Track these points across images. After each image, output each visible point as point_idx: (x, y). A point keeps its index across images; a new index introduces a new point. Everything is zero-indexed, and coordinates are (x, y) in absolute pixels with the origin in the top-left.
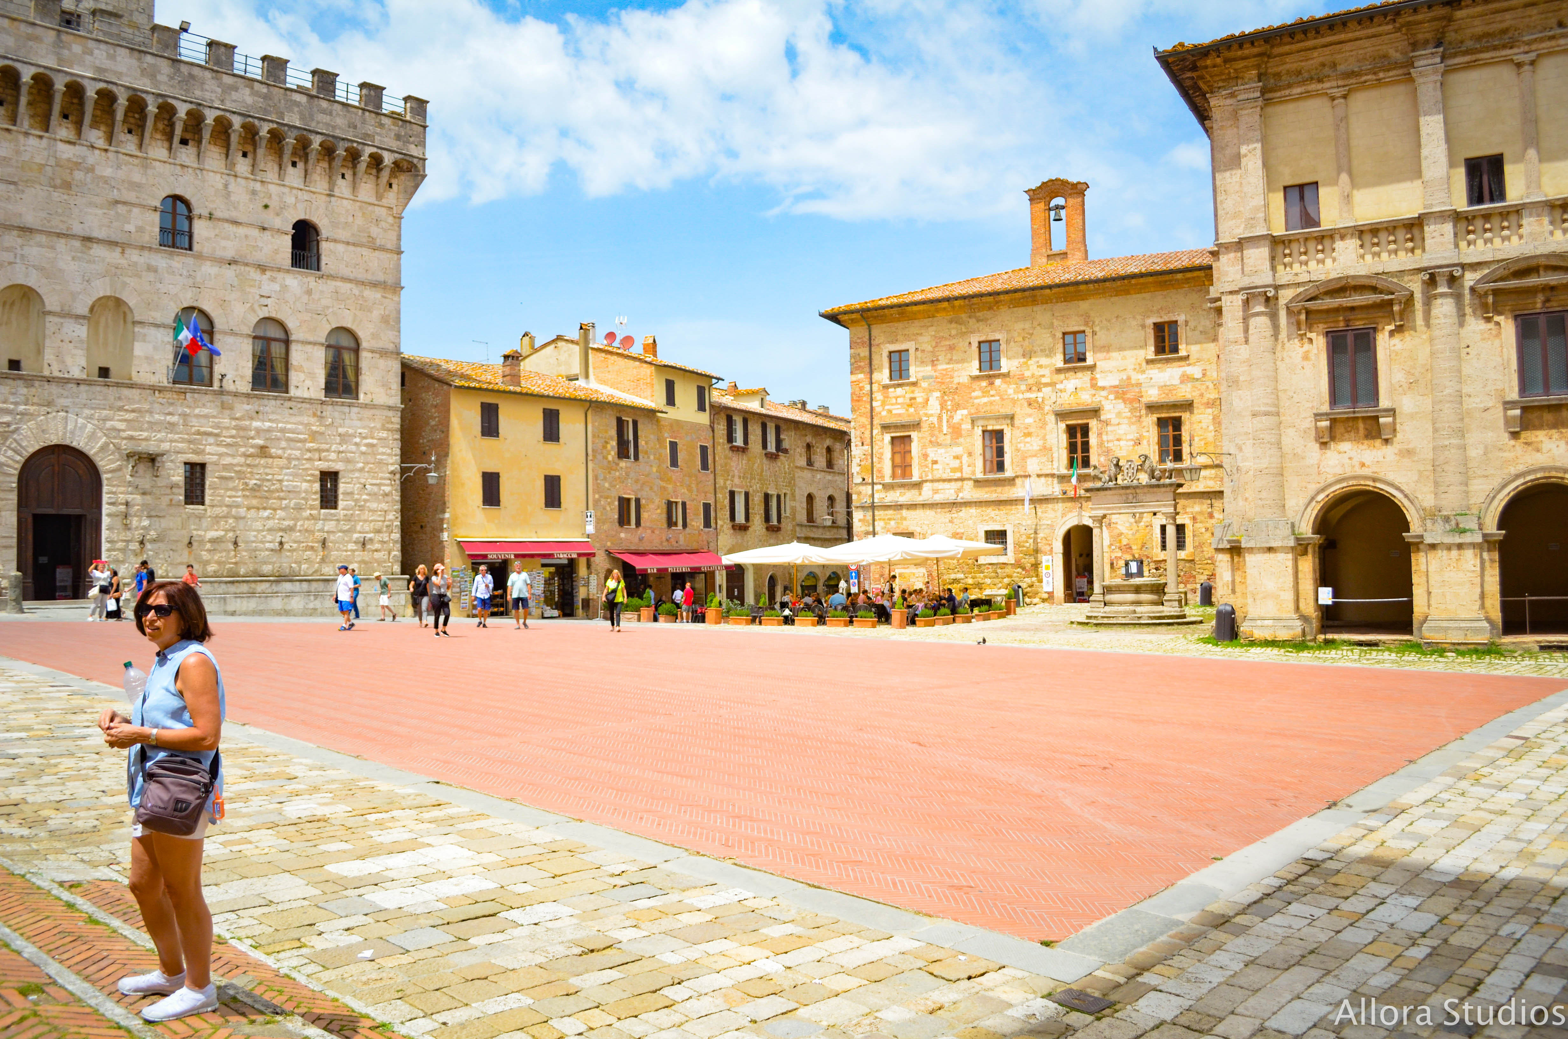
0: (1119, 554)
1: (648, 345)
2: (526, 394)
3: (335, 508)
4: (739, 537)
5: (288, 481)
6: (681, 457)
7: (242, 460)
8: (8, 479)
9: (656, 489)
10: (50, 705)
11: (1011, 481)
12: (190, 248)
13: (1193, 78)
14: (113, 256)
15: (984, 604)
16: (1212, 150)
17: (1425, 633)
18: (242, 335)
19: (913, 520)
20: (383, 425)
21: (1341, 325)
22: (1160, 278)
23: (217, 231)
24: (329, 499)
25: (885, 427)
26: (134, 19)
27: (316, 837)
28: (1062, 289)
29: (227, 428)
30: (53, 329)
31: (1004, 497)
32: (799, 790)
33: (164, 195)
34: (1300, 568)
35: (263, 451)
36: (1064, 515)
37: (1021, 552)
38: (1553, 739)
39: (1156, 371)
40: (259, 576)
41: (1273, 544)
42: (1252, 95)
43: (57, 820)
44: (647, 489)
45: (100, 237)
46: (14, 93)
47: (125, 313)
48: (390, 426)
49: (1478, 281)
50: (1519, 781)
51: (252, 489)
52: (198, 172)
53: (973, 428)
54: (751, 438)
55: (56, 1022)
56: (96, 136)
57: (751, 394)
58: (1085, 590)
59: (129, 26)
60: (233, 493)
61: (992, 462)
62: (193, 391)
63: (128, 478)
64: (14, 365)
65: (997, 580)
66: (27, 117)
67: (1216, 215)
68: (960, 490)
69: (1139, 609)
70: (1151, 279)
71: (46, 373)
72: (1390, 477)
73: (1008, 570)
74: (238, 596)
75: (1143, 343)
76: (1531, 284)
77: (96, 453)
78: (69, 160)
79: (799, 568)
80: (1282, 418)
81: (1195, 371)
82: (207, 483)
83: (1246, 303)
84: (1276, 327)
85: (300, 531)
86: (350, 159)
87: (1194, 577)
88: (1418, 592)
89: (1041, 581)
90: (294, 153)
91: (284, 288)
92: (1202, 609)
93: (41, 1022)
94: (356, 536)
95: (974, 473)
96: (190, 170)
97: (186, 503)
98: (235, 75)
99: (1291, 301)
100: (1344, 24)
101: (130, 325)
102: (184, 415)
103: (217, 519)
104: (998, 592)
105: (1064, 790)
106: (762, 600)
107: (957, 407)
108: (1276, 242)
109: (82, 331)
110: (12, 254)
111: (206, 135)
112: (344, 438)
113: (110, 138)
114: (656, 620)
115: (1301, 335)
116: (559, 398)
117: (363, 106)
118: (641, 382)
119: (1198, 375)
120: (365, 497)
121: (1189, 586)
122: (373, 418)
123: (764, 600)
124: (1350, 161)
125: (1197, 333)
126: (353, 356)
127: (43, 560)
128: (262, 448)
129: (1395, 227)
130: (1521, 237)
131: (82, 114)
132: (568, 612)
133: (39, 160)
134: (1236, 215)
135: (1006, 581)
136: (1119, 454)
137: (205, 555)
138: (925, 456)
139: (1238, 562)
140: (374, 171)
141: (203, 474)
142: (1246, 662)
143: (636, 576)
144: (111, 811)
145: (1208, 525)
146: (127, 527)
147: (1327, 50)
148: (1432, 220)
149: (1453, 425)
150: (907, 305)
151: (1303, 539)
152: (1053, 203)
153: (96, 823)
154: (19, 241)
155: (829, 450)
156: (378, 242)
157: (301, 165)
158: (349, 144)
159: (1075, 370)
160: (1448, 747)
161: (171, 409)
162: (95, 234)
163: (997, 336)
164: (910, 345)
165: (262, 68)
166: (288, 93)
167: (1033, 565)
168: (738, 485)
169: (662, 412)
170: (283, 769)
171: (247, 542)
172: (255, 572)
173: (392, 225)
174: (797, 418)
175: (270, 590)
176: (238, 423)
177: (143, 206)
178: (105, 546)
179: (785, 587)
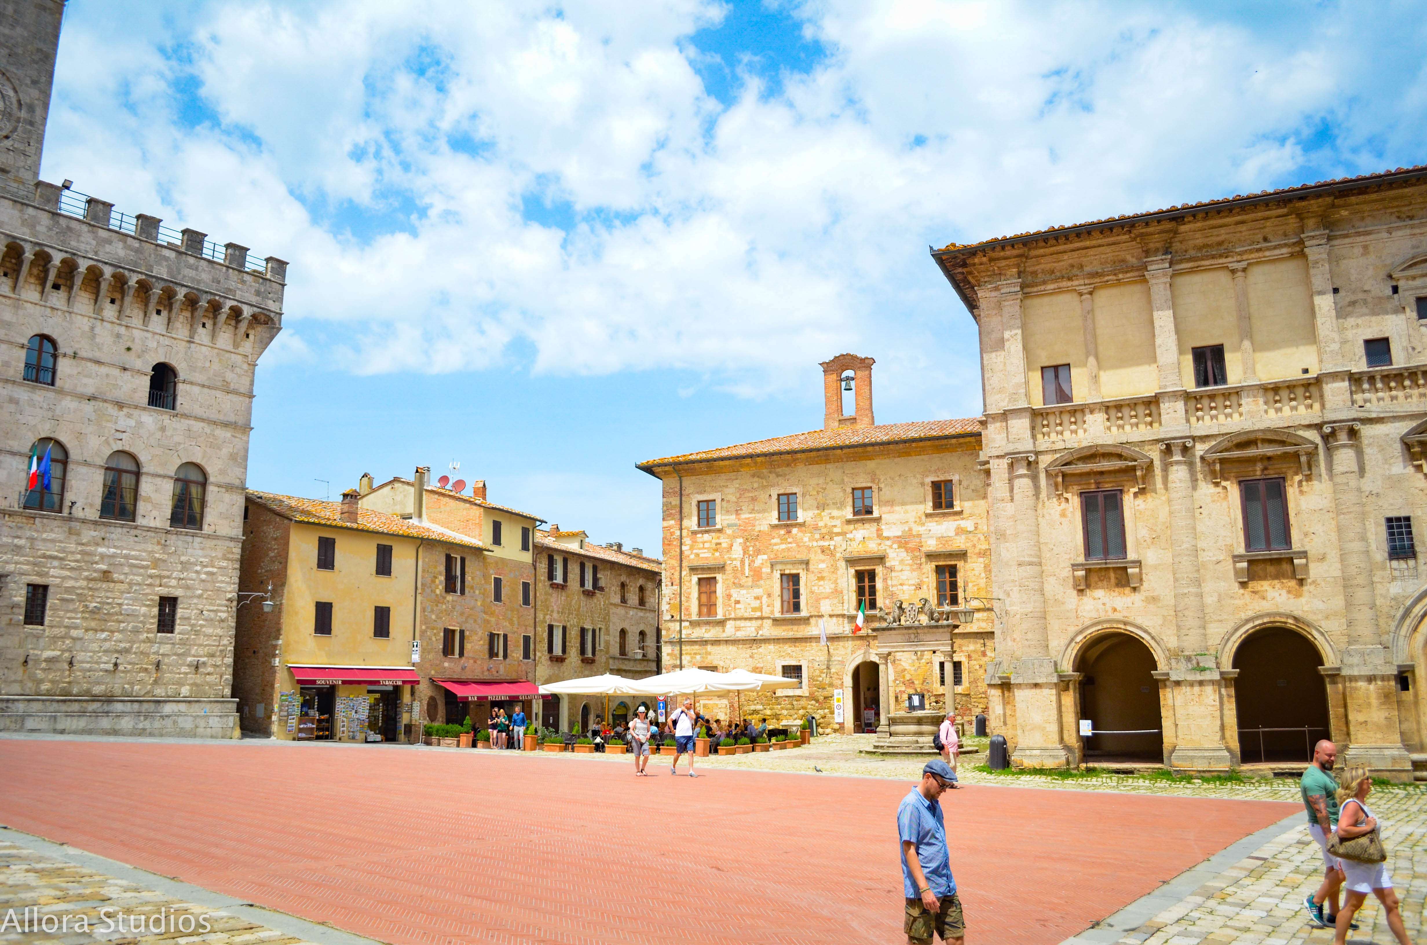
0: (903, 689)
1: (478, 488)
2: (362, 530)
3: (172, 632)
4: (556, 669)
5: (127, 605)
6: (504, 592)
7: (84, 583)
9: (479, 621)
11: (806, 620)
12: (53, 384)
13: (963, 273)
15: (783, 733)
16: (980, 334)
17: (1174, 762)
18: (95, 466)
19: (717, 655)
20: (224, 555)
21: (1093, 487)
22: (937, 442)
23: (80, 369)
24: (166, 624)
25: (693, 569)
26: (20, 175)
28: (852, 450)
29: (73, 553)
31: (799, 635)
32: (602, 914)
33: (32, 334)
34: (1063, 702)
35: (106, 576)
36: (853, 652)
37: (815, 685)
38: (1288, 859)
39: (935, 524)
40: (95, 698)
41: (1039, 681)
42: (1013, 289)
44: (472, 621)
48: (231, 556)
49: (1207, 451)
50: (1261, 899)
51: (92, 612)
52: (67, 314)
53: (772, 572)
54: (570, 576)
57: (571, 536)
58: (873, 721)
59: (15, 181)
60: (73, 615)
61: (789, 602)
62: (43, 517)
65: (792, 712)
67: (984, 390)
68: (760, 628)
69: (921, 739)
70: (929, 443)
72: (1139, 621)
73: (803, 702)
74: (69, 715)
75: (922, 499)
76: (1251, 455)
79: (610, 698)
80: (1044, 568)
81: (968, 524)
82: (48, 605)
83: (1011, 466)
84: (1037, 488)
85: (135, 653)
86: (211, 310)
87: (970, 710)
88: (1167, 724)
89: (832, 713)
90: (159, 303)
91: (140, 424)
92: (977, 739)
94: (189, 659)
95: (772, 612)
96: (59, 313)
97: (25, 623)
98: (110, 230)
99: (1049, 465)
100: (1089, 233)
102: (32, 539)
103: (54, 639)
104: (794, 723)
105: (851, 913)
106: (576, 728)
107: (758, 552)
108: (1035, 414)
111: (78, 281)
112: (186, 566)
114: (474, 745)
115: (1059, 495)
116: (393, 535)
117: (227, 264)
118: (470, 522)
119: (971, 528)
120: (201, 622)
121: (966, 718)
122: (214, 548)
123: (577, 729)
124: (1096, 348)
125: (969, 491)
126: (200, 489)
128: (105, 572)
129: (1135, 404)
130: (1241, 415)
132: (390, 736)
134: (1001, 390)
135: (801, 712)
136: (902, 597)
137: (40, 675)
138: (729, 596)
139: (1009, 697)
140: (233, 322)
141: (45, 596)
142: (1017, 789)
143: (457, 703)
145: (981, 663)
147: (1075, 254)
148: (1167, 399)
149: (1191, 576)
150: (715, 460)
151: (1065, 676)
152: (844, 375)
155: (641, 589)
156: (232, 386)
157: (164, 313)
158: (212, 297)
159: (863, 521)
160: (1197, 868)
161: (19, 533)
163: (794, 490)
164: (716, 496)
165: (136, 226)
166: (159, 248)
167: (826, 698)
168: (557, 620)
169: (489, 551)
170: (98, 890)
171: (82, 662)
172: (88, 692)
173: (247, 371)
174: (614, 559)
175: (101, 710)
176: (84, 548)
177: (11, 343)
179: (598, 716)
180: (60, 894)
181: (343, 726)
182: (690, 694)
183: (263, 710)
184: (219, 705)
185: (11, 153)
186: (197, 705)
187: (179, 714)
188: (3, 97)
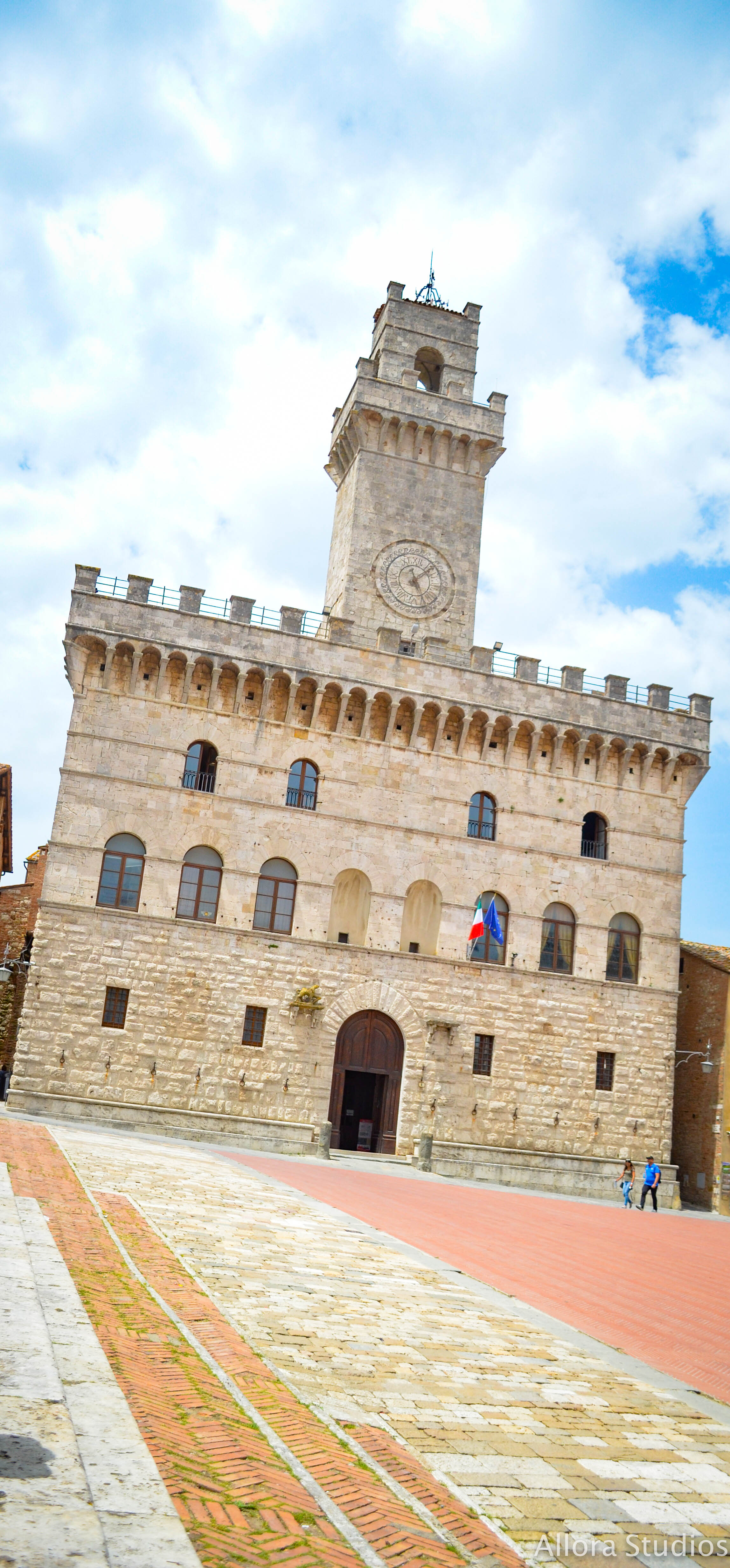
3: (610, 1089)
5: (567, 1059)
7: (525, 1035)
8: (329, 1037)
10: (344, 1248)
12: (493, 839)
14: (428, 845)
18: (533, 918)
20: (660, 1010)
23: (517, 823)
24: (604, 1080)
26: (457, 643)
27: (571, 1426)
29: (515, 1004)
30: (376, 908)
33: (474, 792)
35: (546, 1028)
40: (536, 1152)
43: (340, 1359)
45: (419, 829)
46: (361, 709)
47: (435, 896)
48: (667, 1011)
51: (534, 1064)
52: (503, 771)
55: (323, 1556)
56: (421, 743)
59: (453, 649)
60: (517, 1067)
62: (488, 968)
63: (427, 1044)
64: (343, 938)
66: (369, 729)
71: (367, 945)
74: (513, 1167)
77: (402, 1020)
78: (399, 763)
82: (494, 1054)
85: (575, 1109)
86: (638, 754)
90: (587, 752)
91: (574, 874)
93: (309, 1553)
94: (628, 1119)
96: (497, 769)
97: (474, 1073)
98: (538, 685)
101: (438, 907)
102: (479, 990)
103: (500, 1089)
109: (399, 910)
110: (349, 843)
111: (512, 738)
112: (622, 1021)
113: (432, 744)
117: (651, 706)
120: (638, 1080)
122: (650, 1003)
126: (634, 941)
127: (350, 1112)
128: (546, 1025)
131: (412, 725)
133: (376, 764)
137: (487, 1124)
140: (660, 766)
141: (491, 1046)
144: (386, 1360)
146: (422, 1090)
153: (372, 1369)
154: (356, 832)
156: (662, 832)
157: (593, 762)
158: (638, 741)
161: (467, 983)
162: (415, 826)
165: (562, 678)
166: (584, 698)
170: (545, 1348)
171: (525, 1115)
172: (530, 1146)
173: (676, 816)
175: (543, 1165)
176: (525, 1000)
177: (456, 802)
178: (402, 1105)
180: (510, 1346)
183: (704, 1181)
185: (449, 624)
188: (439, 573)
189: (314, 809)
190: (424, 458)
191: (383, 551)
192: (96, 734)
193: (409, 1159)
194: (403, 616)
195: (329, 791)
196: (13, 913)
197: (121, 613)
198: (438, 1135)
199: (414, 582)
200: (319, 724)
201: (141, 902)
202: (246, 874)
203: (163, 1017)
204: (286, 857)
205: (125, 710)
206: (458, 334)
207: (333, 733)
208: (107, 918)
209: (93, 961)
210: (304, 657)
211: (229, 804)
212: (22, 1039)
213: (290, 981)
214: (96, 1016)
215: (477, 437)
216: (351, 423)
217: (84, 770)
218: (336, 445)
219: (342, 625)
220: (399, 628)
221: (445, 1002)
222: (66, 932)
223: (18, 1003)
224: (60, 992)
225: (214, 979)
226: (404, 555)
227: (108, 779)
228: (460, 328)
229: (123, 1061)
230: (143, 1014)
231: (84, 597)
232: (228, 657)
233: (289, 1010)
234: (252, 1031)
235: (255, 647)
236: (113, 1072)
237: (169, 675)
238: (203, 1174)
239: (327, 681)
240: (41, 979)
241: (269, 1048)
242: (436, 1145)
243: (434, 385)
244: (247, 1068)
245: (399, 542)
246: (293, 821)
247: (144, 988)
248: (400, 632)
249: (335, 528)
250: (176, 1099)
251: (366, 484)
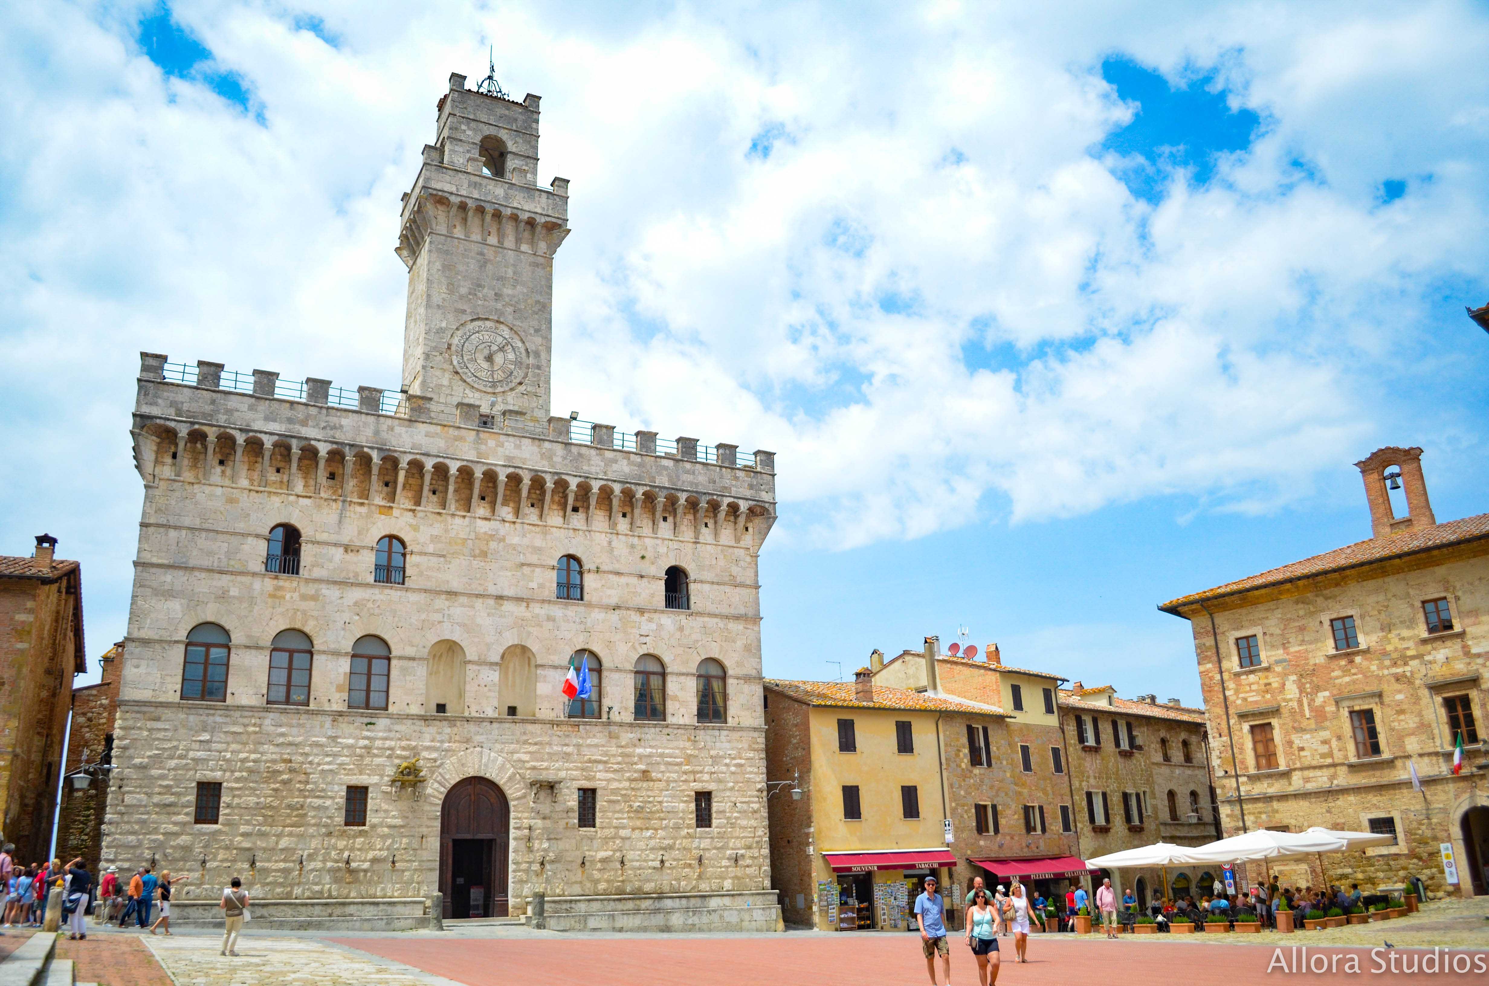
1: (991, 652)
2: (879, 709)
3: (710, 826)
4: (1101, 840)
5: (667, 802)
6: (1033, 760)
7: (627, 784)
8: (434, 808)
9: (1011, 794)
11: (1390, 763)
12: (582, 599)
14: (519, 610)
15: (1382, 900)
18: (625, 671)
19: (1286, 811)
20: (750, 746)
23: (603, 582)
24: (704, 818)
25: (1243, 716)
26: (535, 414)
28: (1413, 557)
29: (614, 756)
30: (472, 676)
31: (1384, 781)
33: (560, 556)
35: (645, 775)
36: (1457, 797)
37: (1414, 840)
40: (646, 896)
44: (1003, 794)
45: (510, 595)
46: (444, 483)
47: (529, 658)
48: (756, 746)
51: (636, 811)
52: (587, 533)
53: (1338, 710)
54: (1103, 737)
56: (506, 512)
57: (1098, 692)
59: (531, 420)
60: (620, 815)
61: (1364, 744)
62: (585, 724)
63: (532, 804)
64: (441, 708)
65: (1391, 874)
66: (453, 502)
68: (1334, 776)
71: (466, 714)
73: (1403, 862)
74: (625, 913)
77: (505, 783)
78: (485, 533)
79: (1167, 869)
82: (598, 807)
85: (678, 849)
86: (711, 509)
89: (1442, 872)
90: (665, 510)
91: (660, 626)
94: (728, 852)
95: (1346, 757)
96: (581, 532)
97: (580, 826)
98: (614, 450)
101: (533, 669)
102: (578, 746)
103: (606, 839)
104: (1396, 887)
107: (1317, 689)
109: (493, 676)
110: (441, 615)
111: (593, 501)
112: (715, 760)
113: (517, 512)
116: (909, 710)
117: (720, 463)
118: (988, 689)
120: (735, 815)
122: (740, 739)
126: (721, 683)
127: (460, 881)
128: (645, 772)
131: (496, 495)
133: (462, 535)
135: (1402, 873)
137: (596, 875)
138: (1290, 743)
140: (732, 518)
141: (594, 799)
146: (530, 849)
150: (1248, 590)
152: (1388, 471)
154: (447, 603)
155: (1185, 744)
156: (739, 580)
157: (670, 519)
158: (711, 497)
159: (1442, 639)
161: (567, 741)
162: (506, 593)
163: (1350, 612)
164: (1257, 630)
165: (636, 442)
166: (658, 459)
167: (1431, 854)
168: (1092, 784)
169: (1011, 717)
171: (633, 861)
172: (640, 890)
173: (750, 564)
174: (1148, 713)
175: (653, 907)
176: (623, 750)
177: (543, 566)
178: (511, 867)
179: (1156, 891)
181: (884, 914)
182: (1260, 860)
183: (803, 900)
184: (760, 897)
185: (525, 396)
186: (740, 898)
187: (725, 908)
188: (513, 349)
189: (403, 583)
190: (493, 240)
191: (457, 329)
192: (171, 523)
193: (523, 919)
194: (481, 391)
195: (418, 565)
196: (90, 715)
197: (191, 400)
198: (549, 892)
199: (489, 358)
200: (403, 500)
201: (229, 691)
202: (336, 654)
203: (259, 807)
204: (378, 633)
205: (200, 497)
206: (520, 123)
207: (418, 508)
208: (193, 711)
209: (181, 757)
210: (384, 435)
211: (316, 586)
212: (107, 847)
213: (389, 757)
214: (187, 814)
215: (543, 220)
216: (419, 207)
217: (160, 561)
218: (405, 228)
219: (421, 402)
220: (477, 403)
221: (547, 761)
222: (149, 730)
223: (101, 809)
224: (146, 793)
225: (311, 763)
226: (478, 332)
227: (186, 568)
228: (521, 117)
229: (220, 857)
230: (238, 806)
231: (151, 385)
232: (306, 438)
233: (391, 786)
234: (354, 811)
235: (334, 428)
236: (210, 870)
237: (246, 459)
238: (313, 965)
239: (409, 457)
240: (125, 781)
241: (373, 827)
242: (549, 902)
243: (499, 170)
244: (352, 850)
245: (472, 320)
246: (382, 597)
247: (237, 780)
248: (479, 407)
249: (408, 309)
250: (279, 890)
251: (438, 265)
